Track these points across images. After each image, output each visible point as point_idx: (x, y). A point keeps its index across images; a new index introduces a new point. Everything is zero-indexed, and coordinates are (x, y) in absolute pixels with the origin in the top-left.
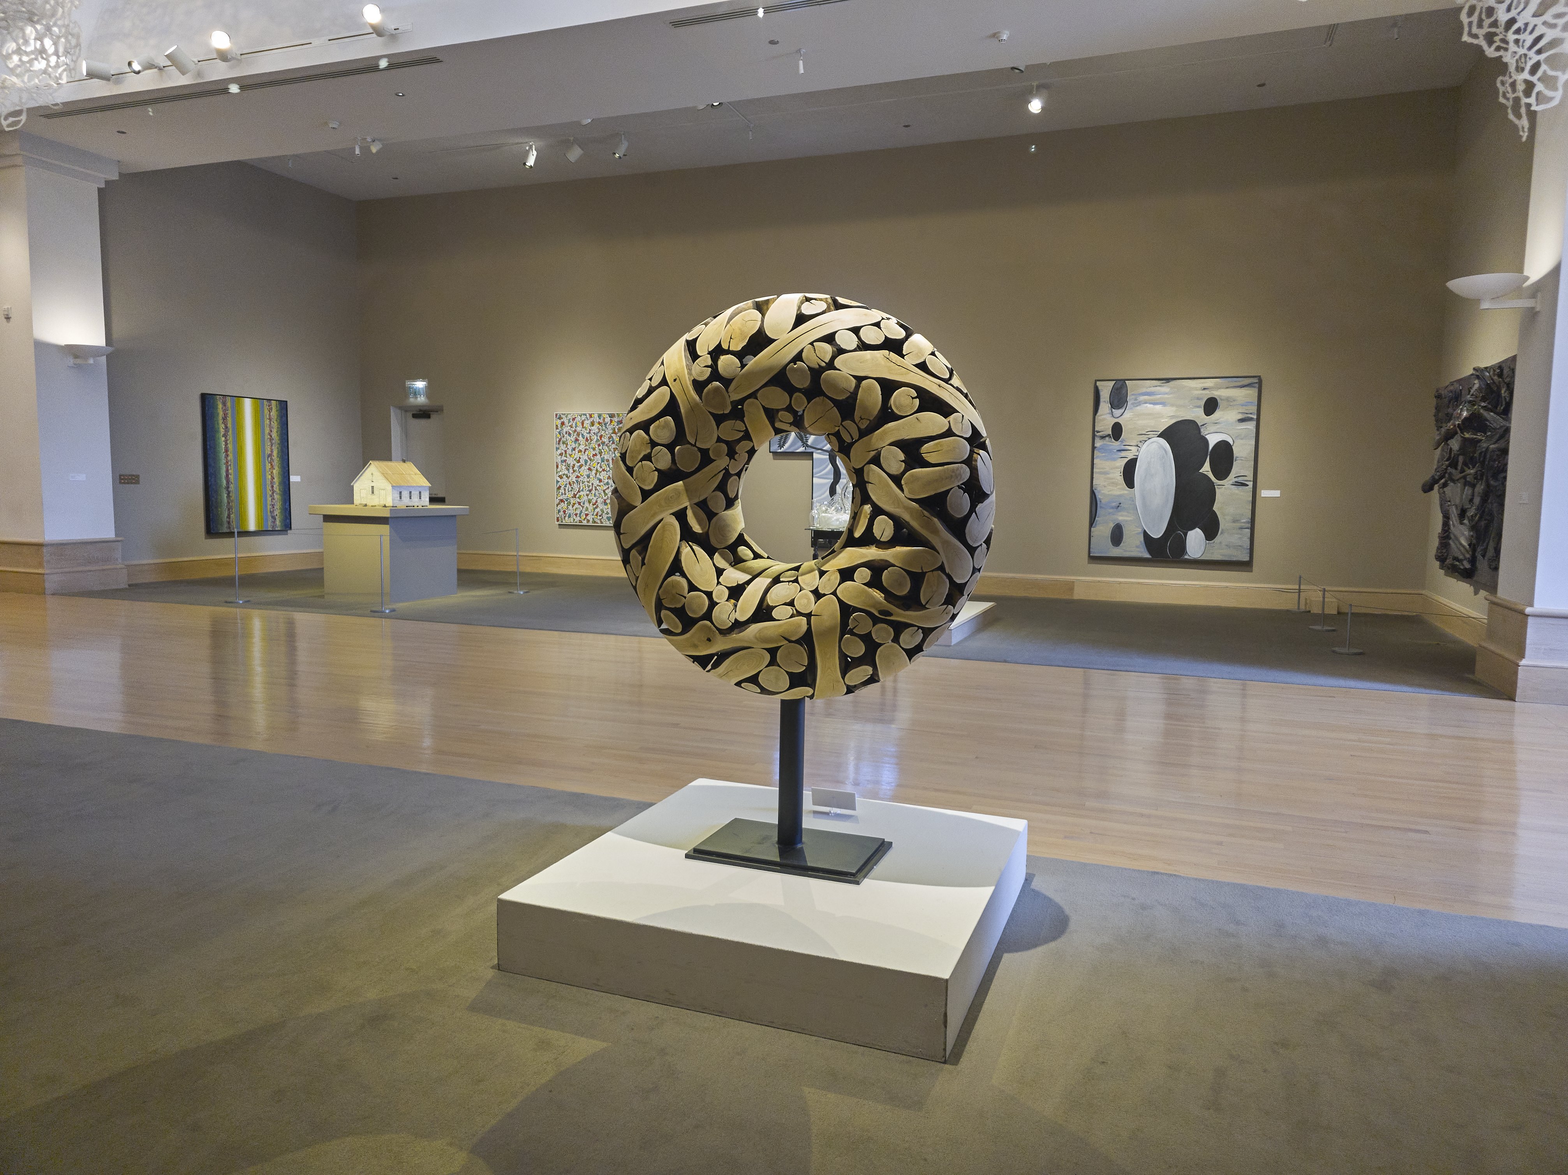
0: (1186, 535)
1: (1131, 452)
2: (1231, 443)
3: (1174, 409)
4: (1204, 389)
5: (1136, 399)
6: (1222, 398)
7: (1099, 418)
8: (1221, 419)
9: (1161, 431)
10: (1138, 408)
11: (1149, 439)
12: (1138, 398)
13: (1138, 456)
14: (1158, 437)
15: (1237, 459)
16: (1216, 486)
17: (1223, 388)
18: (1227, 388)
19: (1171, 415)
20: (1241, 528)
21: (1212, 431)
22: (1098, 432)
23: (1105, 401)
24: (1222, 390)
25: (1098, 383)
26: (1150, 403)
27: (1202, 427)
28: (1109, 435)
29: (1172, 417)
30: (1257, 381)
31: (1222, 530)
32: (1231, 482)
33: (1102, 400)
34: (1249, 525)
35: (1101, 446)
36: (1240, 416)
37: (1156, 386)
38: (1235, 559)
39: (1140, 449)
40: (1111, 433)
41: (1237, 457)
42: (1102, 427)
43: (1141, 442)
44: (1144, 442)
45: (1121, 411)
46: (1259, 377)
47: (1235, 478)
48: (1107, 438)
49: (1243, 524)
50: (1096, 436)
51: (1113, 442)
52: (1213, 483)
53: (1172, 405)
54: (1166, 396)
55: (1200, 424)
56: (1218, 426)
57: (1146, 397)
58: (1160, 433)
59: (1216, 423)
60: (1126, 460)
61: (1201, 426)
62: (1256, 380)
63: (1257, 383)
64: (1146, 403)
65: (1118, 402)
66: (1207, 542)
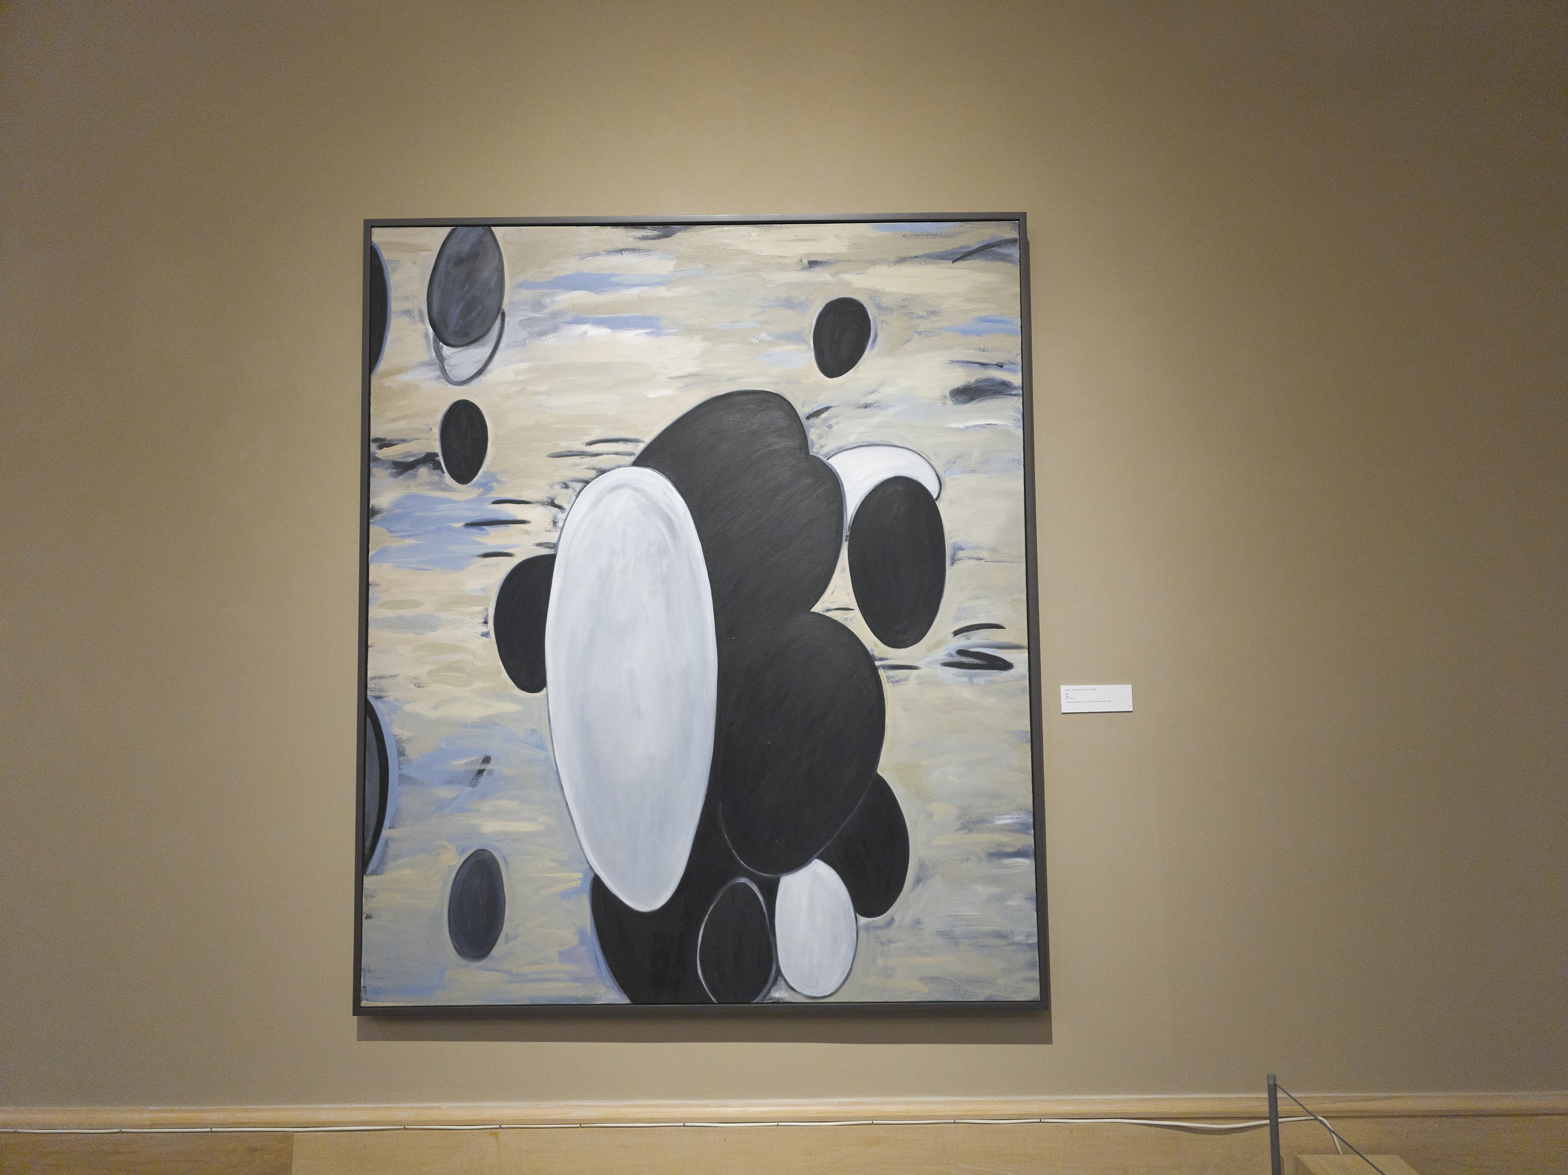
0: (771, 891)
1: (527, 533)
2: (932, 487)
3: (697, 345)
4: (813, 264)
5: (538, 305)
6: (886, 301)
7: (388, 382)
8: (886, 390)
9: (648, 439)
10: (550, 340)
11: (602, 472)
12: (547, 301)
13: (555, 546)
14: (635, 464)
15: (960, 554)
16: (881, 672)
17: (882, 261)
18: (902, 260)
19: (685, 372)
20: (999, 854)
21: (852, 439)
22: (384, 443)
23: (408, 312)
24: (883, 269)
25: (379, 236)
26: (599, 322)
27: (815, 421)
28: (429, 459)
29: (691, 379)
30: (1015, 235)
31: (922, 865)
32: (942, 654)
33: (395, 305)
34: (1028, 840)
35: (396, 504)
36: (961, 378)
37: (621, 251)
38: (980, 994)
39: (561, 516)
40: (437, 448)
41: (958, 548)
42: (402, 424)
43: (566, 486)
44: (578, 486)
45: (477, 354)
46: (1018, 219)
47: (956, 633)
48: (423, 471)
49: (1005, 838)
50: (377, 460)
51: (448, 489)
52: (869, 659)
53: (689, 331)
54: (661, 292)
55: (802, 411)
56: (877, 418)
57: (580, 297)
58: (641, 447)
59: (866, 406)
60: (506, 566)
61: (808, 418)
62: (1008, 231)
63: (1013, 241)
64: (579, 321)
65: (466, 313)
66: (863, 920)
